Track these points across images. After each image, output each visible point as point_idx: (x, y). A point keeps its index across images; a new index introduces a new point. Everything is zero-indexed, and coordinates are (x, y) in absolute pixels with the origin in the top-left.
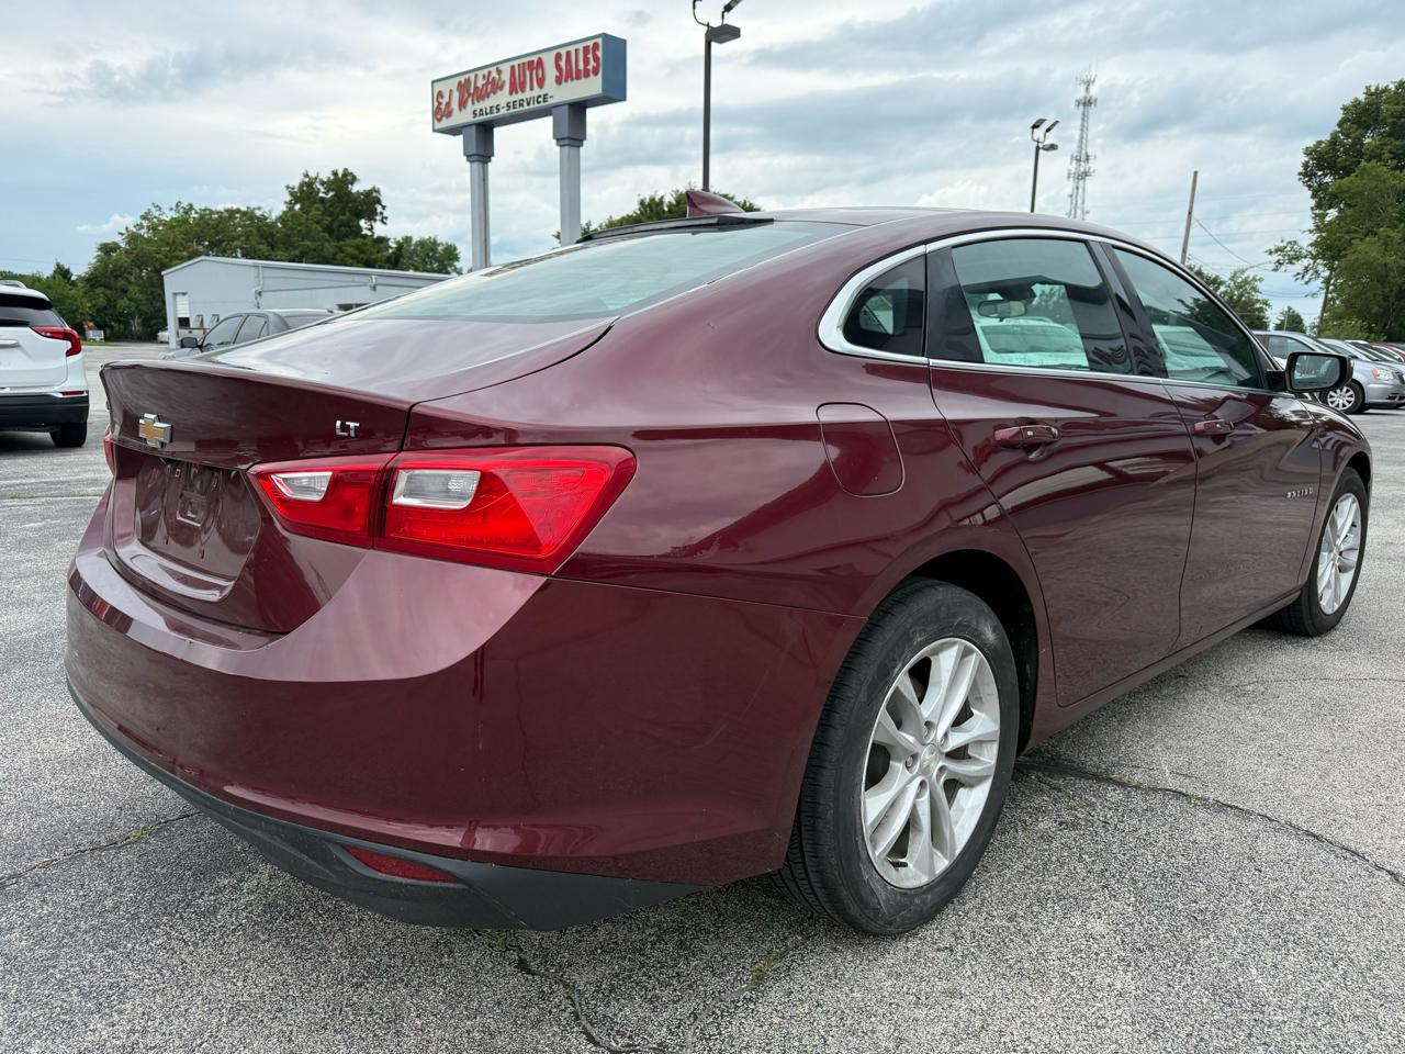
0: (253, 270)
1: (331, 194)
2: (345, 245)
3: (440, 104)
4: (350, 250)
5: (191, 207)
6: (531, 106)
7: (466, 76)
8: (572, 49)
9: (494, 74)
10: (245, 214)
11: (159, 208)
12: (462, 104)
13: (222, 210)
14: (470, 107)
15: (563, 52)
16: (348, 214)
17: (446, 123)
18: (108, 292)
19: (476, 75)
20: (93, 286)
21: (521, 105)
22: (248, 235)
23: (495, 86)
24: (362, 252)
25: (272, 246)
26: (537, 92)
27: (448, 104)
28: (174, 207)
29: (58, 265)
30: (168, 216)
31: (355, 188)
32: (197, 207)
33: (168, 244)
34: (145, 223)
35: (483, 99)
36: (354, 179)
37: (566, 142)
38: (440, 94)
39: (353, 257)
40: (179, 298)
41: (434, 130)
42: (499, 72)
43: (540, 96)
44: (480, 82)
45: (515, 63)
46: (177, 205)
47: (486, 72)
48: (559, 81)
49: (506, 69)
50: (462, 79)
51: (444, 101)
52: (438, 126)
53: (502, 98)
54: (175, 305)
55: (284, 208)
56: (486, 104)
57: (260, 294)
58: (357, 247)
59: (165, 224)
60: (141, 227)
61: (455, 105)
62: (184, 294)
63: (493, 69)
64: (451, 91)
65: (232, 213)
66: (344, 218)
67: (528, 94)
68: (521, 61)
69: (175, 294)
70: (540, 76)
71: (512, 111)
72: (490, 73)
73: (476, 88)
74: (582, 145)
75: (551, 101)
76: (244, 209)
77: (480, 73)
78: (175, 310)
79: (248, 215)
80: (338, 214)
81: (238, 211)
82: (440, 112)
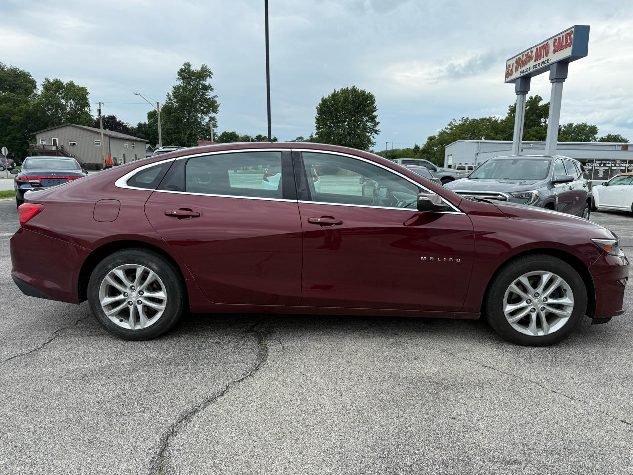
0: (476, 144)
1: (528, 107)
2: (531, 131)
3: (509, 70)
4: (532, 132)
5: (468, 118)
6: (542, 66)
7: (519, 56)
8: (561, 36)
9: (530, 54)
10: (488, 120)
11: (455, 120)
12: (517, 70)
13: (478, 119)
14: (520, 70)
15: (557, 38)
16: (534, 116)
17: (511, 78)
18: (428, 155)
19: (523, 55)
20: (424, 153)
21: (539, 66)
22: (487, 129)
23: (529, 58)
24: (539, 133)
25: (497, 133)
26: (546, 58)
27: (512, 70)
28: (461, 120)
29: (416, 146)
30: (459, 123)
31: (540, 104)
32: (470, 119)
33: (453, 135)
34: (449, 127)
35: (524, 66)
36: (540, 99)
37: (555, 80)
38: (509, 66)
39: (534, 136)
40: (450, 157)
41: (506, 82)
42: (532, 52)
43: (546, 61)
44: (525, 57)
45: (538, 47)
46: (462, 119)
47: (526, 53)
48: (554, 52)
49: (534, 50)
50: (517, 58)
51: (510, 69)
52: (507, 80)
53: (531, 64)
54: (448, 160)
55: (507, 115)
56: (525, 68)
57: (477, 154)
58: (536, 131)
59: (455, 126)
60: (447, 128)
61: (514, 70)
62: (451, 155)
63: (529, 51)
64: (513, 64)
65: (482, 120)
66: (533, 118)
67: (542, 60)
68: (540, 46)
69: (448, 155)
70: (547, 51)
71: (535, 69)
72: (528, 53)
73: (522, 61)
74: (564, 81)
75: (550, 62)
76: (488, 118)
77: (524, 54)
78: (447, 162)
79: (489, 120)
80: (530, 116)
81: (485, 119)
82: (508, 74)
